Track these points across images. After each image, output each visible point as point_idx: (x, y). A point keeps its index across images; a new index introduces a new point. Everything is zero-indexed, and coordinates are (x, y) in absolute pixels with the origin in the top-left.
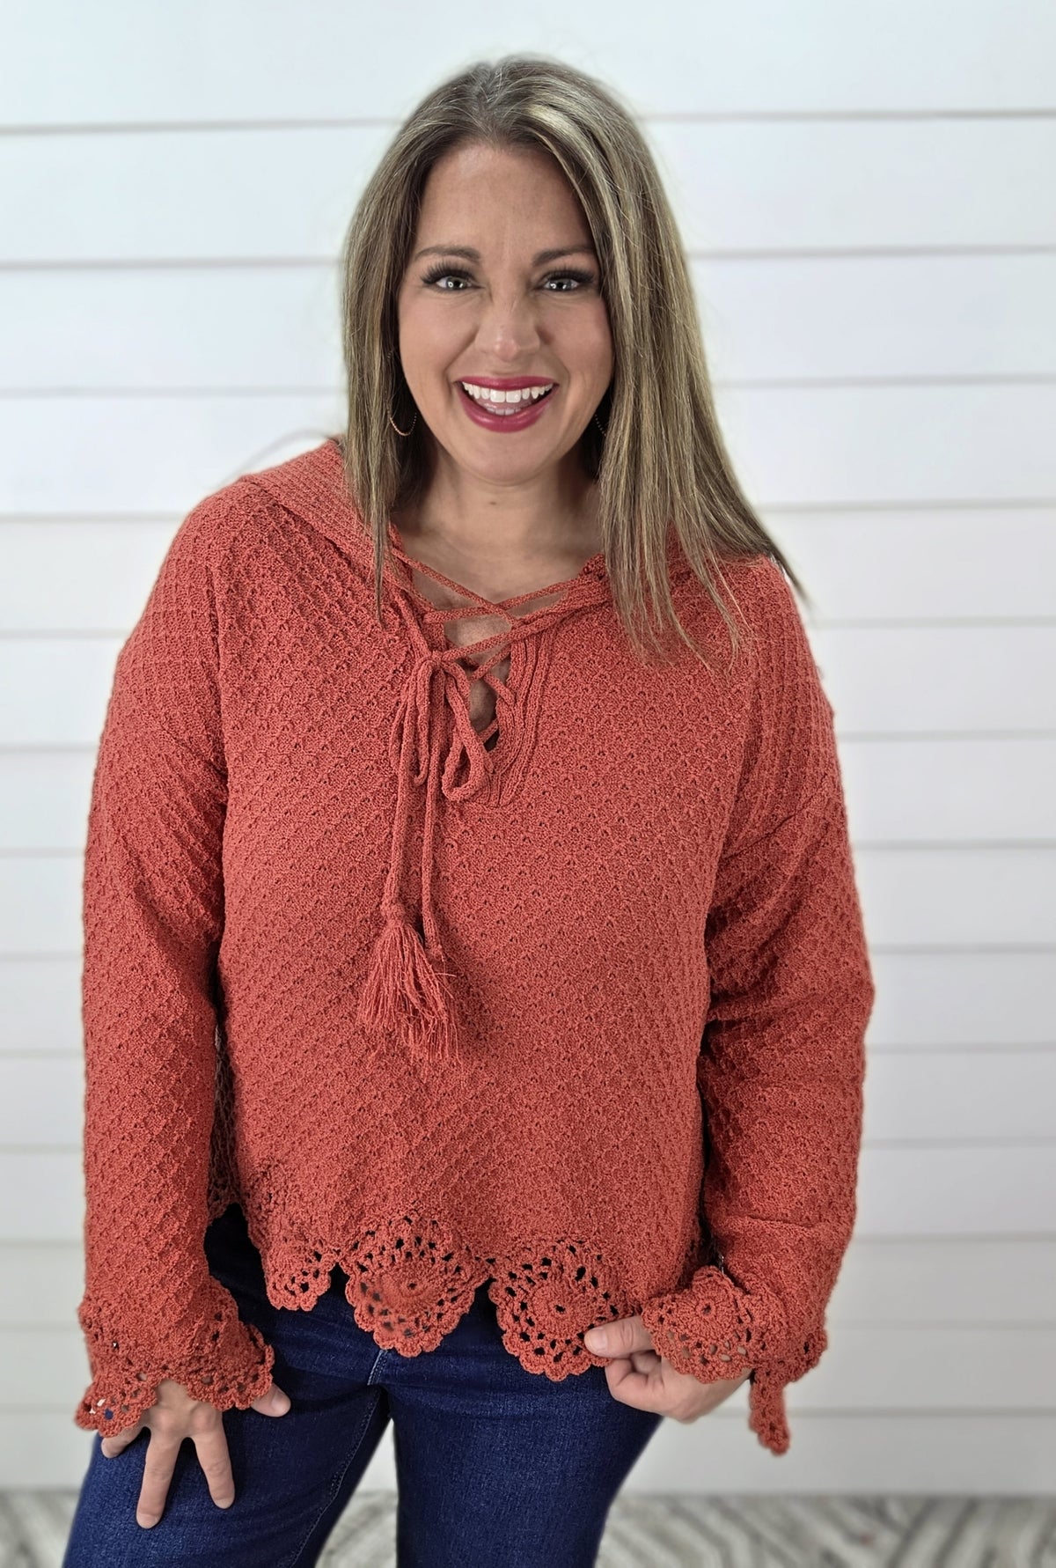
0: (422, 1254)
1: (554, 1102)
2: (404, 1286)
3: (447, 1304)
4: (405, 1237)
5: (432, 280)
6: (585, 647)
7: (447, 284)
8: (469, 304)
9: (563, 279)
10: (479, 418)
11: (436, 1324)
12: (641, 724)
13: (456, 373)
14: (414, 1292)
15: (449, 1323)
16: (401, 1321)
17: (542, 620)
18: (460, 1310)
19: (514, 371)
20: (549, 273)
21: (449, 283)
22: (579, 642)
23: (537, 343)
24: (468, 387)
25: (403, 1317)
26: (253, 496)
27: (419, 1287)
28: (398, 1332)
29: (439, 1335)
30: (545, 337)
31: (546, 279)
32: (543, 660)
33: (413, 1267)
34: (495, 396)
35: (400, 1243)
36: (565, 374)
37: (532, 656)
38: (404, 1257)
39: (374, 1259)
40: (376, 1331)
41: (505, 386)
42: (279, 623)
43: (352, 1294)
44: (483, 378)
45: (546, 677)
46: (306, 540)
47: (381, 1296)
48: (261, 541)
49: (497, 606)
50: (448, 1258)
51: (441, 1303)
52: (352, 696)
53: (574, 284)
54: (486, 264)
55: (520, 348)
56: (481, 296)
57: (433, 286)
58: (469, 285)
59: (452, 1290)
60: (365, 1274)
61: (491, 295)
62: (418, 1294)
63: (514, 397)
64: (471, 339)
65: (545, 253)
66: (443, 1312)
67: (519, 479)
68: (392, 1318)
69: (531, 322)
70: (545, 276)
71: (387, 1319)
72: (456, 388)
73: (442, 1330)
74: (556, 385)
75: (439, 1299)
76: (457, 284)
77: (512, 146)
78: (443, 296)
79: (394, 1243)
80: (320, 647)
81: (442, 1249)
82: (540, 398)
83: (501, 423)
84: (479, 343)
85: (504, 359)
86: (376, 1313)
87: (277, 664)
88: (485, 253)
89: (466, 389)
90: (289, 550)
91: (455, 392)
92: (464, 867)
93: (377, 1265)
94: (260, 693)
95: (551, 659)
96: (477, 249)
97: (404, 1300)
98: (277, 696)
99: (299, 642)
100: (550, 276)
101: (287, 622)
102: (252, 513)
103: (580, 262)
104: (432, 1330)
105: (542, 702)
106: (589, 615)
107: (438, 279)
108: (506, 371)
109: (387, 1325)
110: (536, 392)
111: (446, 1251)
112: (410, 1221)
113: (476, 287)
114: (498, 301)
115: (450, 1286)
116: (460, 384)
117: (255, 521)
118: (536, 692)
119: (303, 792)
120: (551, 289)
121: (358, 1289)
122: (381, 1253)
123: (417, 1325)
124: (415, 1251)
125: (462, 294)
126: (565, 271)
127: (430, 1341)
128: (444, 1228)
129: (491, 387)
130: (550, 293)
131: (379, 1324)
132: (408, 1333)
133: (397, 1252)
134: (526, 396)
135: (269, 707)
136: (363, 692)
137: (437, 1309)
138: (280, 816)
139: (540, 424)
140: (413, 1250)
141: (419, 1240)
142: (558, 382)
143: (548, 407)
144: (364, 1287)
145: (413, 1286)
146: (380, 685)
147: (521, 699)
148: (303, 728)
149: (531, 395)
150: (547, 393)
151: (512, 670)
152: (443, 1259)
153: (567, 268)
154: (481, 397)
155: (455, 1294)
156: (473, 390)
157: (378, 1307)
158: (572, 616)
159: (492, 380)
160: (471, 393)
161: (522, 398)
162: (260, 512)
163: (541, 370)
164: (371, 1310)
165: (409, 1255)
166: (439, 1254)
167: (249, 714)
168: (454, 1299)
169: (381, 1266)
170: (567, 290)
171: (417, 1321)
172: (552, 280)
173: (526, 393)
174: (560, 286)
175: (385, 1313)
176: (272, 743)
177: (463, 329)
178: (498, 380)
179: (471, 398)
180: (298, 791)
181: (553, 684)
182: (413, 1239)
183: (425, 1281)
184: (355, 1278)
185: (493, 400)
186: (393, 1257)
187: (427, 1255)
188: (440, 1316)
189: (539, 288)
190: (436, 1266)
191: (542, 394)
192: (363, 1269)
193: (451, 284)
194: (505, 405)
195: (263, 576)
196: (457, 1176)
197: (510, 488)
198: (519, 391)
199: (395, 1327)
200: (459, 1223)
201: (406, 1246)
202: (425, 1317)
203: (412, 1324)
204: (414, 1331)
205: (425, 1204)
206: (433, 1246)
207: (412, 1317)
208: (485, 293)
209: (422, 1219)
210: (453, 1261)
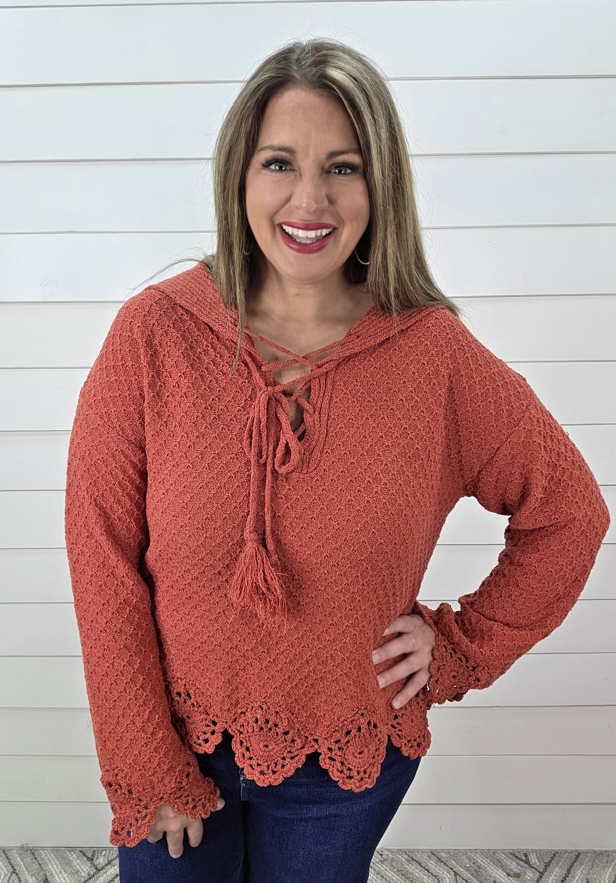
0: (270, 729)
2: (261, 746)
3: (287, 760)
4: (260, 717)
5: (267, 165)
6: (352, 377)
7: (275, 168)
8: (288, 180)
9: (342, 167)
10: (291, 245)
11: (280, 770)
13: (279, 219)
14: (267, 750)
15: (288, 771)
16: (259, 765)
17: (328, 364)
18: (295, 765)
19: (313, 219)
20: (335, 164)
21: (277, 167)
22: (348, 375)
23: (326, 203)
24: (285, 227)
25: (260, 763)
26: (162, 299)
27: (270, 747)
28: (258, 770)
29: (281, 777)
30: (331, 201)
31: (332, 167)
32: (329, 387)
33: (265, 735)
34: (301, 234)
35: (257, 721)
36: (341, 221)
37: (323, 386)
38: (259, 730)
39: (245, 728)
40: (245, 768)
41: (307, 228)
42: (179, 374)
43: (235, 747)
44: (294, 223)
45: (331, 397)
46: (193, 324)
47: (250, 749)
48: (169, 326)
49: (303, 357)
50: (286, 733)
51: (284, 759)
52: (222, 416)
53: (349, 171)
54: (299, 156)
55: (317, 206)
56: (295, 175)
57: (267, 168)
58: (288, 168)
59: (290, 752)
60: (242, 735)
61: (301, 175)
62: (269, 751)
63: (312, 234)
64: (288, 200)
65: (334, 152)
66: (285, 764)
67: (312, 281)
68: (254, 762)
69: (324, 192)
70: (332, 165)
71: (251, 762)
72: (278, 228)
73: (284, 774)
74: (335, 229)
75: (282, 756)
76: (281, 168)
77: (316, 90)
78: (273, 174)
79: (254, 719)
80: (203, 388)
81: (282, 728)
82: (327, 235)
83: (304, 248)
84: (293, 202)
85: (308, 212)
86: (246, 758)
87: (178, 398)
88: (299, 151)
89: (284, 228)
90: (184, 331)
91: (278, 230)
92: (289, 509)
93: (246, 731)
94: (169, 416)
95: (333, 386)
96: (294, 148)
97: (261, 753)
98: (178, 417)
99: (190, 385)
100: (335, 165)
101: (184, 374)
102: (163, 310)
103: (353, 158)
104: (278, 773)
105: (329, 411)
106: (353, 359)
107: (271, 165)
108: (307, 219)
109: (252, 766)
110: (325, 232)
111: (284, 729)
112: (262, 709)
113: (293, 170)
115: (288, 749)
116: (280, 225)
117: (165, 315)
118: (325, 406)
119: (194, 475)
120: (335, 172)
121: (237, 744)
122: (248, 725)
123: (268, 769)
124: (266, 726)
125: (285, 173)
126: (344, 163)
127: (276, 778)
128: (282, 716)
129: (299, 228)
130: (335, 175)
131: (247, 764)
132: (262, 773)
133: (255, 725)
134: (319, 234)
135: (174, 424)
136: (228, 413)
137: (281, 761)
138: (181, 489)
139: (326, 250)
140: (263, 726)
141: (267, 721)
142: (337, 227)
143: (331, 240)
144: (240, 744)
145: (266, 746)
146: (237, 409)
147: (317, 410)
148: (193, 436)
149: (321, 233)
150: (330, 233)
151: (312, 394)
152: (283, 734)
153: (345, 162)
154: (293, 233)
155: (292, 755)
156: (289, 230)
157: (247, 755)
158: (343, 361)
159: (300, 224)
160: (287, 231)
161: (316, 235)
162: (167, 309)
163: (328, 220)
164: (244, 756)
165: (261, 728)
166: (280, 730)
167: (162, 428)
168: (292, 758)
169: (248, 732)
170: (344, 174)
171: (268, 766)
172: (336, 168)
173: (319, 232)
174: (340, 171)
175: (251, 758)
176: (175, 445)
177: (284, 194)
178: (303, 224)
179: (287, 234)
180: (191, 474)
181: (335, 400)
182: (264, 720)
183: (274, 744)
184: (237, 738)
185: (300, 235)
186: (253, 727)
187: (273, 731)
188: (283, 766)
189: (329, 172)
190: (279, 737)
191: (328, 233)
192: (241, 732)
193: (277, 168)
194: (307, 238)
195: (170, 346)
196: (290, 686)
197: (308, 286)
198: (315, 231)
199: (255, 768)
200: (293, 714)
201: (259, 723)
202: (273, 765)
203: (265, 768)
204: (266, 772)
205: (271, 700)
206: (276, 726)
207: (266, 764)
208: (298, 174)
209: (269, 708)
210: (289, 736)
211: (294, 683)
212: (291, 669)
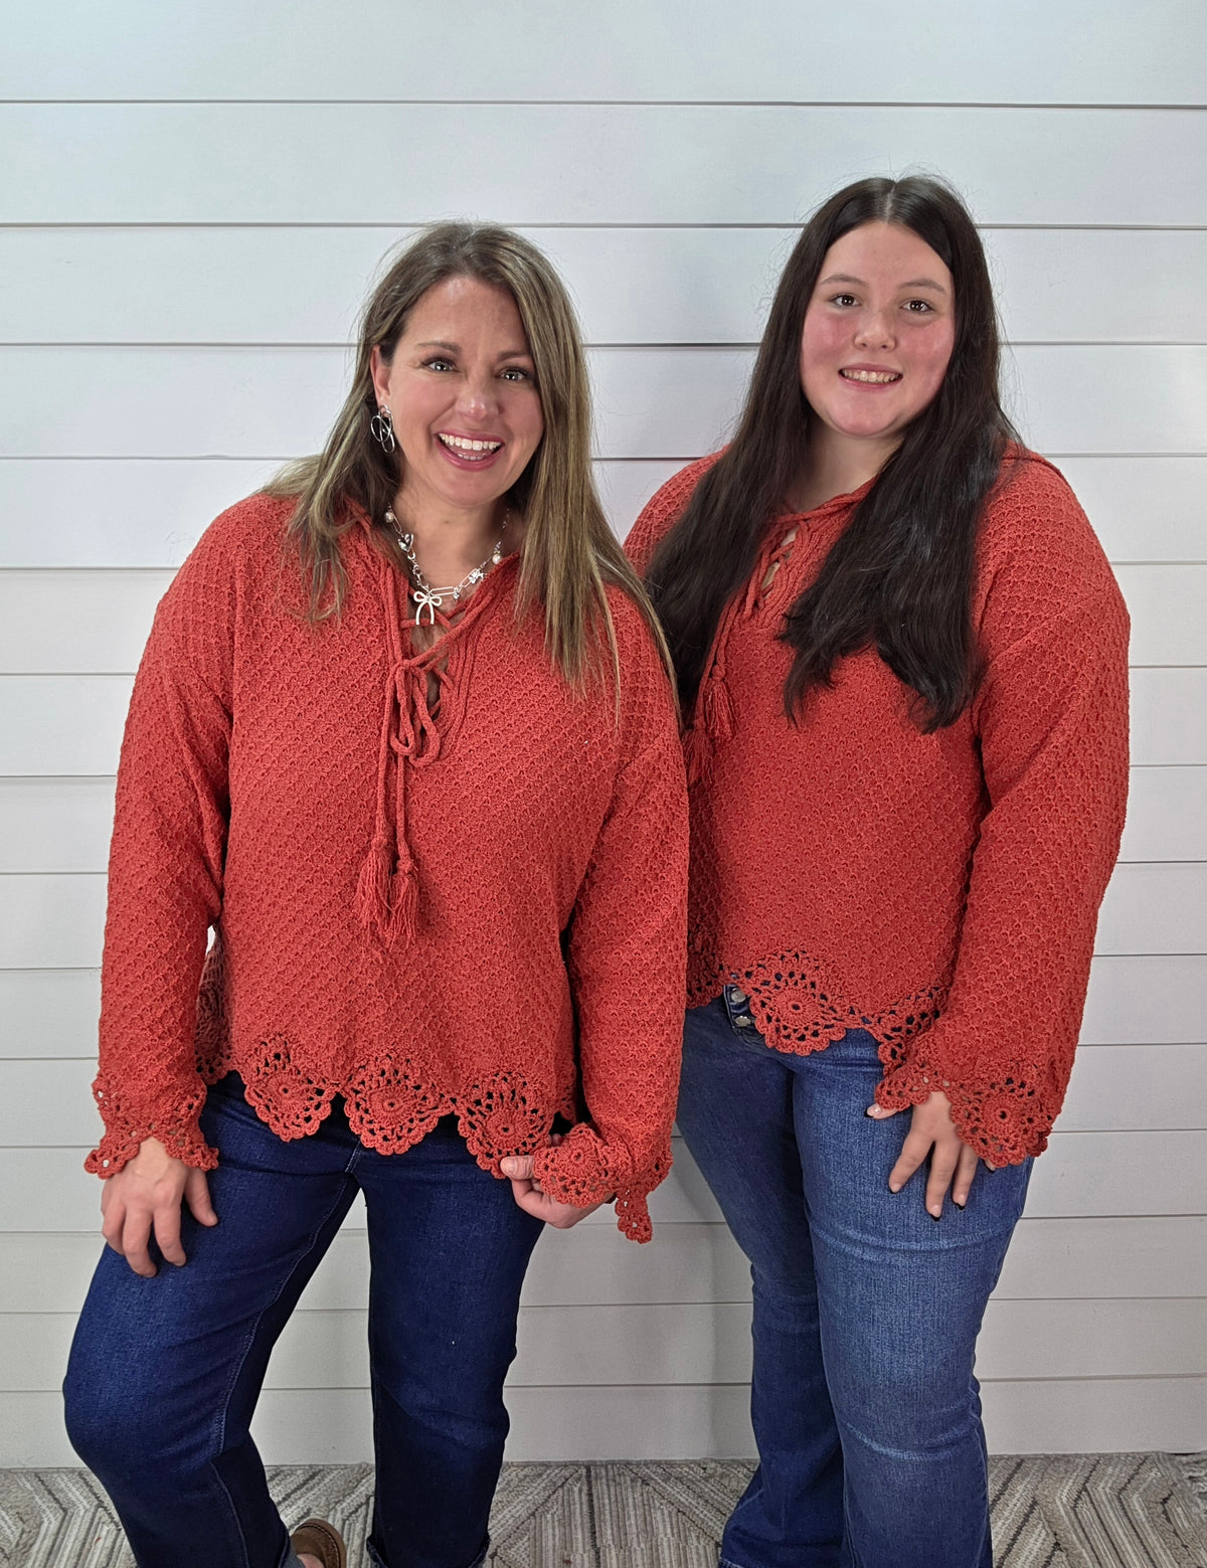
0: (399, 1082)
1: (481, 972)
2: (386, 1104)
3: (416, 1122)
4: (386, 1068)
5: (427, 363)
7: (436, 367)
9: (513, 371)
10: (451, 460)
11: (407, 1135)
12: (537, 707)
13: (435, 429)
14: (392, 1109)
15: (416, 1136)
16: (381, 1129)
18: (425, 1127)
19: (480, 427)
21: (438, 366)
23: (493, 411)
24: (444, 437)
25: (383, 1126)
27: (397, 1106)
28: (379, 1135)
30: (501, 409)
31: (503, 372)
33: (392, 1091)
34: (465, 444)
35: (383, 1073)
36: (511, 436)
37: (462, 655)
38: (385, 1083)
39: (366, 1084)
40: (363, 1134)
41: (473, 437)
42: (294, 626)
43: (350, 1111)
45: (472, 670)
47: (370, 1111)
50: (418, 1087)
51: (411, 1121)
52: (341, 680)
53: (521, 377)
54: (465, 356)
55: (487, 412)
56: (460, 377)
57: (426, 367)
58: (451, 368)
59: (419, 1112)
60: (359, 1095)
62: (395, 1111)
64: (452, 404)
65: (506, 353)
66: (412, 1128)
68: (375, 1126)
69: (492, 397)
70: (502, 369)
71: (372, 1126)
72: (435, 438)
74: (503, 442)
75: (410, 1117)
76: (442, 367)
78: (432, 375)
79: (379, 1072)
80: (321, 645)
81: (412, 1081)
82: (496, 449)
83: (467, 465)
84: (457, 407)
85: (475, 421)
86: (364, 1122)
87: (289, 655)
88: (464, 348)
89: (443, 439)
91: (435, 440)
93: (368, 1088)
96: (460, 345)
97: (385, 1114)
98: (287, 679)
99: (306, 640)
101: (299, 626)
103: (522, 361)
104: (404, 1139)
105: (469, 688)
107: (431, 363)
109: (372, 1131)
110: (493, 445)
111: (415, 1082)
112: (390, 1058)
113: (458, 369)
114: (470, 380)
115: (418, 1108)
116: (438, 435)
118: (465, 680)
119: (304, 748)
120: (506, 378)
121: (353, 1107)
122: (371, 1080)
123: (393, 1133)
124: (393, 1082)
126: (514, 367)
127: (400, 1147)
128: (414, 1065)
129: (462, 437)
130: (506, 381)
131: (366, 1130)
132: (385, 1138)
133: (381, 1079)
134: (485, 447)
135: (281, 686)
136: (350, 678)
137: (408, 1124)
138: (287, 767)
139: (491, 469)
140: (392, 1078)
141: (397, 1072)
144: (358, 1105)
145: (392, 1105)
146: (362, 673)
147: (457, 684)
148: (305, 702)
149: (489, 447)
150: (499, 447)
152: (414, 1087)
155: (422, 1116)
157: (367, 1117)
159: (464, 434)
160: (446, 443)
164: (362, 1119)
165: (389, 1082)
166: (410, 1083)
168: (422, 1120)
169: (371, 1088)
170: (515, 380)
171: (393, 1130)
172: (507, 372)
174: (512, 377)
175: (371, 1122)
177: (447, 397)
178: (469, 434)
180: (300, 747)
181: (476, 675)
182: (392, 1070)
183: (401, 1101)
184: (352, 1099)
185: (462, 447)
186: (378, 1081)
187: (402, 1084)
188: (410, 1130)
189: (499, 376)
190: (408, 1092)
192: (357, 1092)
195: (285, 591)
196: (422, 1026)
197: (461, 512)
198: (482, 442)
199: (377, 1132)
200: (427, 1064)
201: (387, 1074)
202: (399, 1129)
203: (389, 1132)
204: (389, 1137)
205: (401, 1046)
206: (406, 1077)
207: (390, 1127)
208: (463, 374)
209: (398, 1056)
210: (421, 1091)
211: (427, 1023)
212: (423, 1004)
